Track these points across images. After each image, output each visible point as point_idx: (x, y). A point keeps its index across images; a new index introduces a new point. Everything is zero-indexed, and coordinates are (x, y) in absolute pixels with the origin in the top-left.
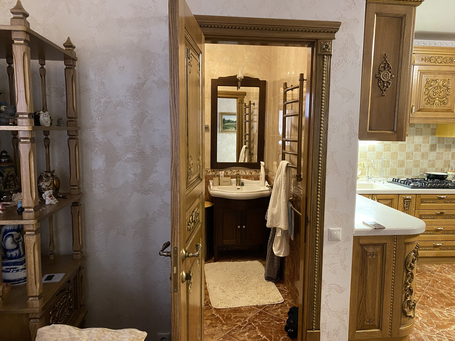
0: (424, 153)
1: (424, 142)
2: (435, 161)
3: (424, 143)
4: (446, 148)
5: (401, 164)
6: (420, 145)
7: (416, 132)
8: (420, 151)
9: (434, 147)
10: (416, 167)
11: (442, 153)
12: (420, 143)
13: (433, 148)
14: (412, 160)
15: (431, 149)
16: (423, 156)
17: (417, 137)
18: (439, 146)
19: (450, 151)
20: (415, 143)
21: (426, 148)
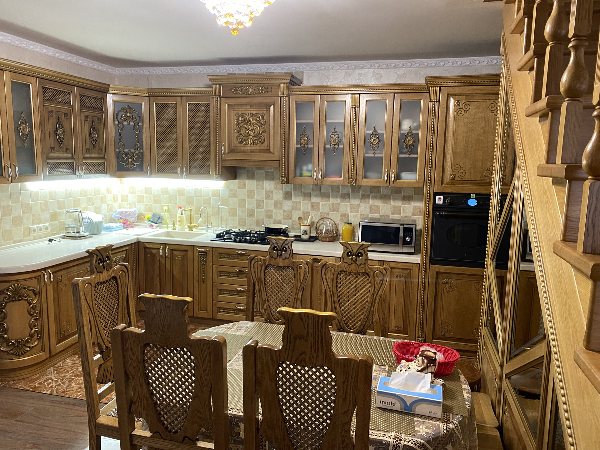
0: (277, 201)
1: (276, 188)
2: (291, 212)
3: (276, 190)
4: (304, 196)
5: (251, 214)
6: (272, 192)
7: (266, 175)
8: (272, 199)
9: (289, 194)
10: (268, 218)
11: (300, 202)
12: (272, 190)
13: (288, 196)
14: (263, 210)
15: (286, 196)
16: (277, 204)
17: (268, 182)
18: (294, 193)
19: (310, 200)
20: (266, 189)
21: (279, 195)
